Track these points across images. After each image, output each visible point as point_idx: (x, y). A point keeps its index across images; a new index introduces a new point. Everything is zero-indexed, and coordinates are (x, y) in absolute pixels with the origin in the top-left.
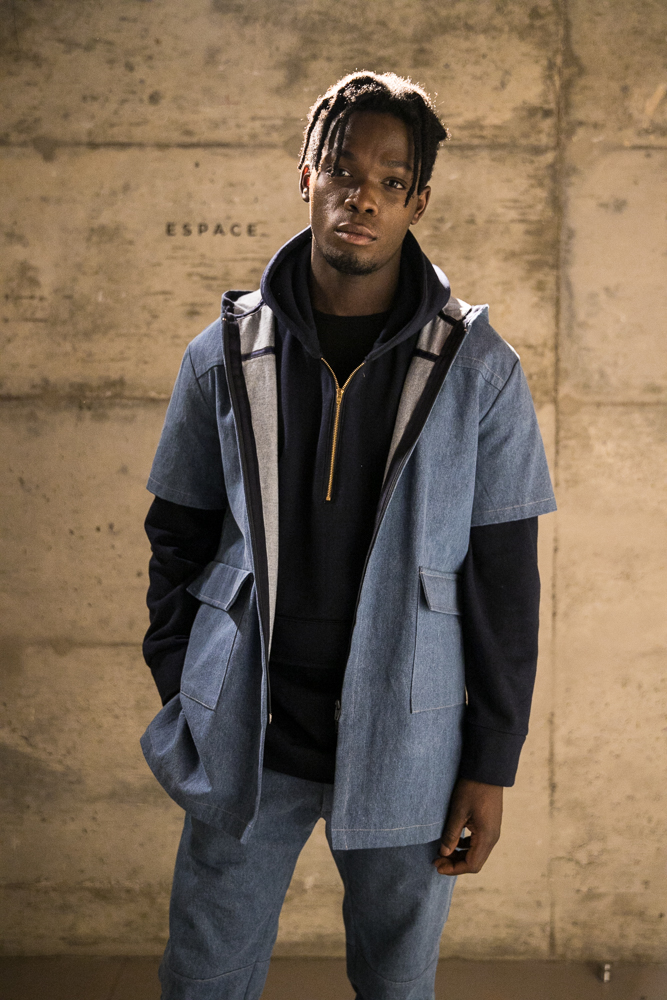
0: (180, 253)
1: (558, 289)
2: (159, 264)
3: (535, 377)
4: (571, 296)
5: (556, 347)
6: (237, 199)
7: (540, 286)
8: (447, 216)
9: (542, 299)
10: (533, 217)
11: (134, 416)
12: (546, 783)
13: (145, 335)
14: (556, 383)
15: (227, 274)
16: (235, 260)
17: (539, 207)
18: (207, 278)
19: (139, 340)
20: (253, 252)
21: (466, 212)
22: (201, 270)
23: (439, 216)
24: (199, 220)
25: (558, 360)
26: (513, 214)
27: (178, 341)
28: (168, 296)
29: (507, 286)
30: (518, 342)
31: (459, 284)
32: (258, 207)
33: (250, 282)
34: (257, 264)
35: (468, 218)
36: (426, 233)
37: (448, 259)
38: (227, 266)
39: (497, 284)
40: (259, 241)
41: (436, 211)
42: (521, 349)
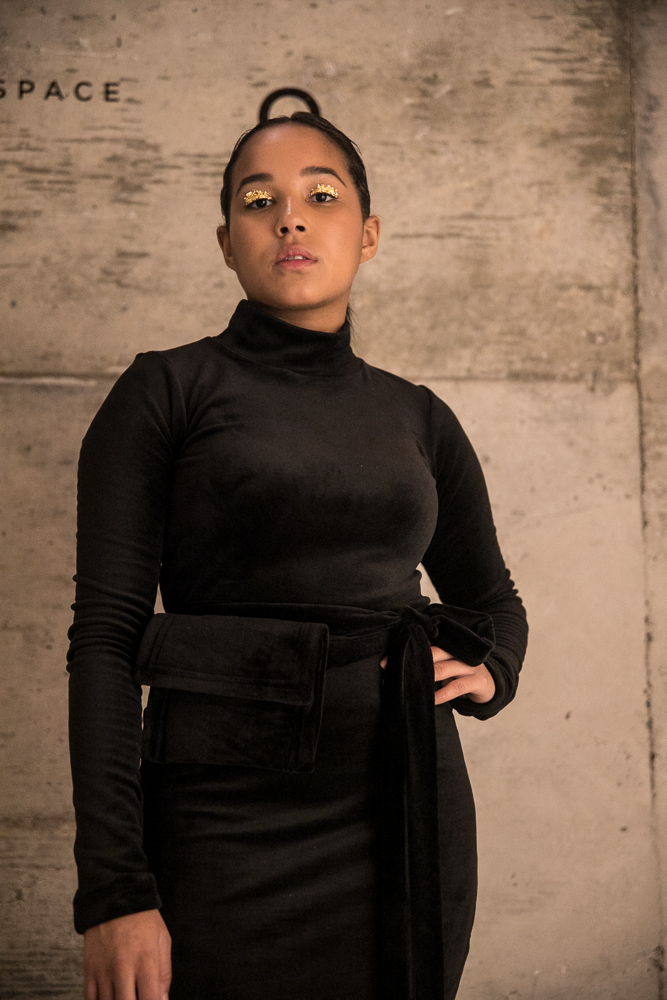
1: (634, 193)
3: (600, 339)
4: (657, 203)
5: (635, 289)
6: (85, 42)
7: (603, 189)
8: (442, 73)
9: (607, 209)
10: (589, 77)
14: (637, 348)
15: (67, 163)
16: (81, 141)
17: (598, 60)
18: (31, 170)
20: (113, 128)
21: (474, 68)
22: (20, 156)
23: (429, 73)
24: (20, 75)
25: (638, 311)
26: (553, 72)
29: (547, 189)
30: (568, 280)
31: (466, 184)
32: (121, 55)
33: (107, 177)
34: (120, 149)
35: (479, 78)
36: (408, 101)
37: (445, 144)
38: (67, 149)
39: (530, 186)
40: (123, 110)
41: (424, 65)
42: (574, 292)
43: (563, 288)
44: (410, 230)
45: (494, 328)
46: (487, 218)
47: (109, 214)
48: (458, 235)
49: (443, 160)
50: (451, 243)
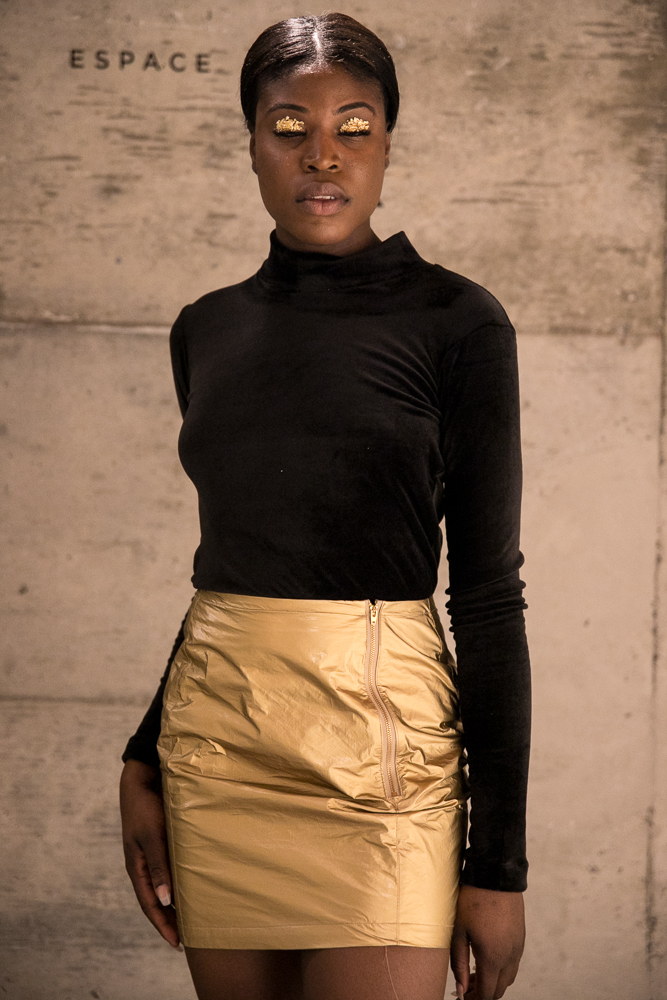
0: (91, 97)
2: (58, 113)
3: (631, 297)
6: (179, 15)
7: (642, 158)
8: (501, 47)
9: (645, 177)
10: (635, 51)
11: (17, 348)
12: (640, 917)
13: (38, 223)
15: (163, 130)
16: (176, 110)
17: (645, 35)
18: (132, 136)
19: (27, 231)
20: (205, 97)
21: (532, 41)
22: (122, 123)
23: (490, 46)
24: (121, 46)
26: (603, 46)
27: (87, 233)
28: (72, 163)
29: (591, 156)
30: (606, 243)
31: (519, 153)
32: (212, 28)
33: (199, 144)
34: (210, 117)
35: (535, 51)
36: (470, 73)
37: (502, 114)
38: (163, 118)
39: (576, 154)
40: (214, 80)
41: (485, 38)
42: (611, 254)
43: (602, 250)
44: (468, 195)
45: (538, 287)
46: (538, 185)
47: (201, 179)
48: (510, 201)
49: (499, 130)
50: (504, 208)
